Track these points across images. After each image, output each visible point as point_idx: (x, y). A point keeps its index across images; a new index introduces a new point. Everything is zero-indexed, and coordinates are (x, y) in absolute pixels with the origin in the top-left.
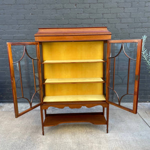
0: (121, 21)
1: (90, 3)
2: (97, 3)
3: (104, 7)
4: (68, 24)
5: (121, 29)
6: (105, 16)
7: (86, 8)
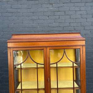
0: (84, 28)
1: (59, 15)
2: (65, 15)
3: (70, 18)
4: (42, 31)
5: (85, 34)
6: (72, 24)
7: (56, 19)
